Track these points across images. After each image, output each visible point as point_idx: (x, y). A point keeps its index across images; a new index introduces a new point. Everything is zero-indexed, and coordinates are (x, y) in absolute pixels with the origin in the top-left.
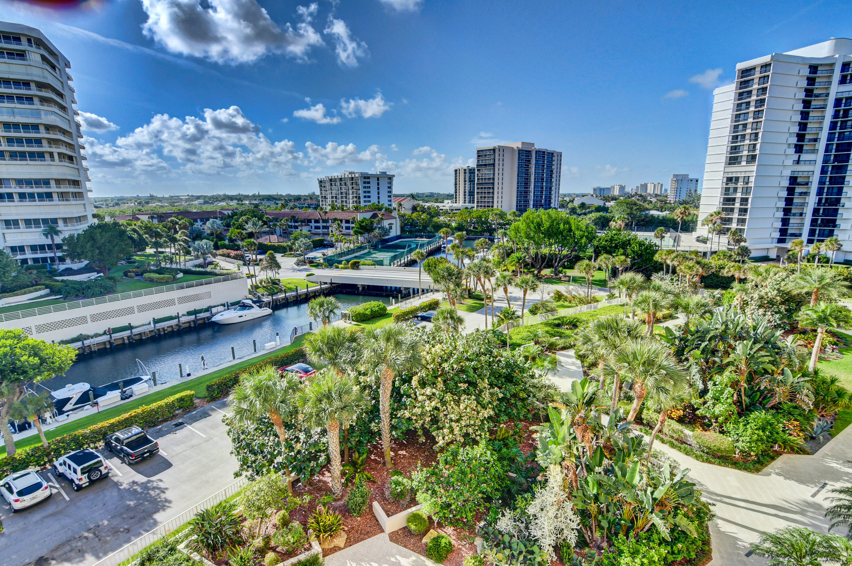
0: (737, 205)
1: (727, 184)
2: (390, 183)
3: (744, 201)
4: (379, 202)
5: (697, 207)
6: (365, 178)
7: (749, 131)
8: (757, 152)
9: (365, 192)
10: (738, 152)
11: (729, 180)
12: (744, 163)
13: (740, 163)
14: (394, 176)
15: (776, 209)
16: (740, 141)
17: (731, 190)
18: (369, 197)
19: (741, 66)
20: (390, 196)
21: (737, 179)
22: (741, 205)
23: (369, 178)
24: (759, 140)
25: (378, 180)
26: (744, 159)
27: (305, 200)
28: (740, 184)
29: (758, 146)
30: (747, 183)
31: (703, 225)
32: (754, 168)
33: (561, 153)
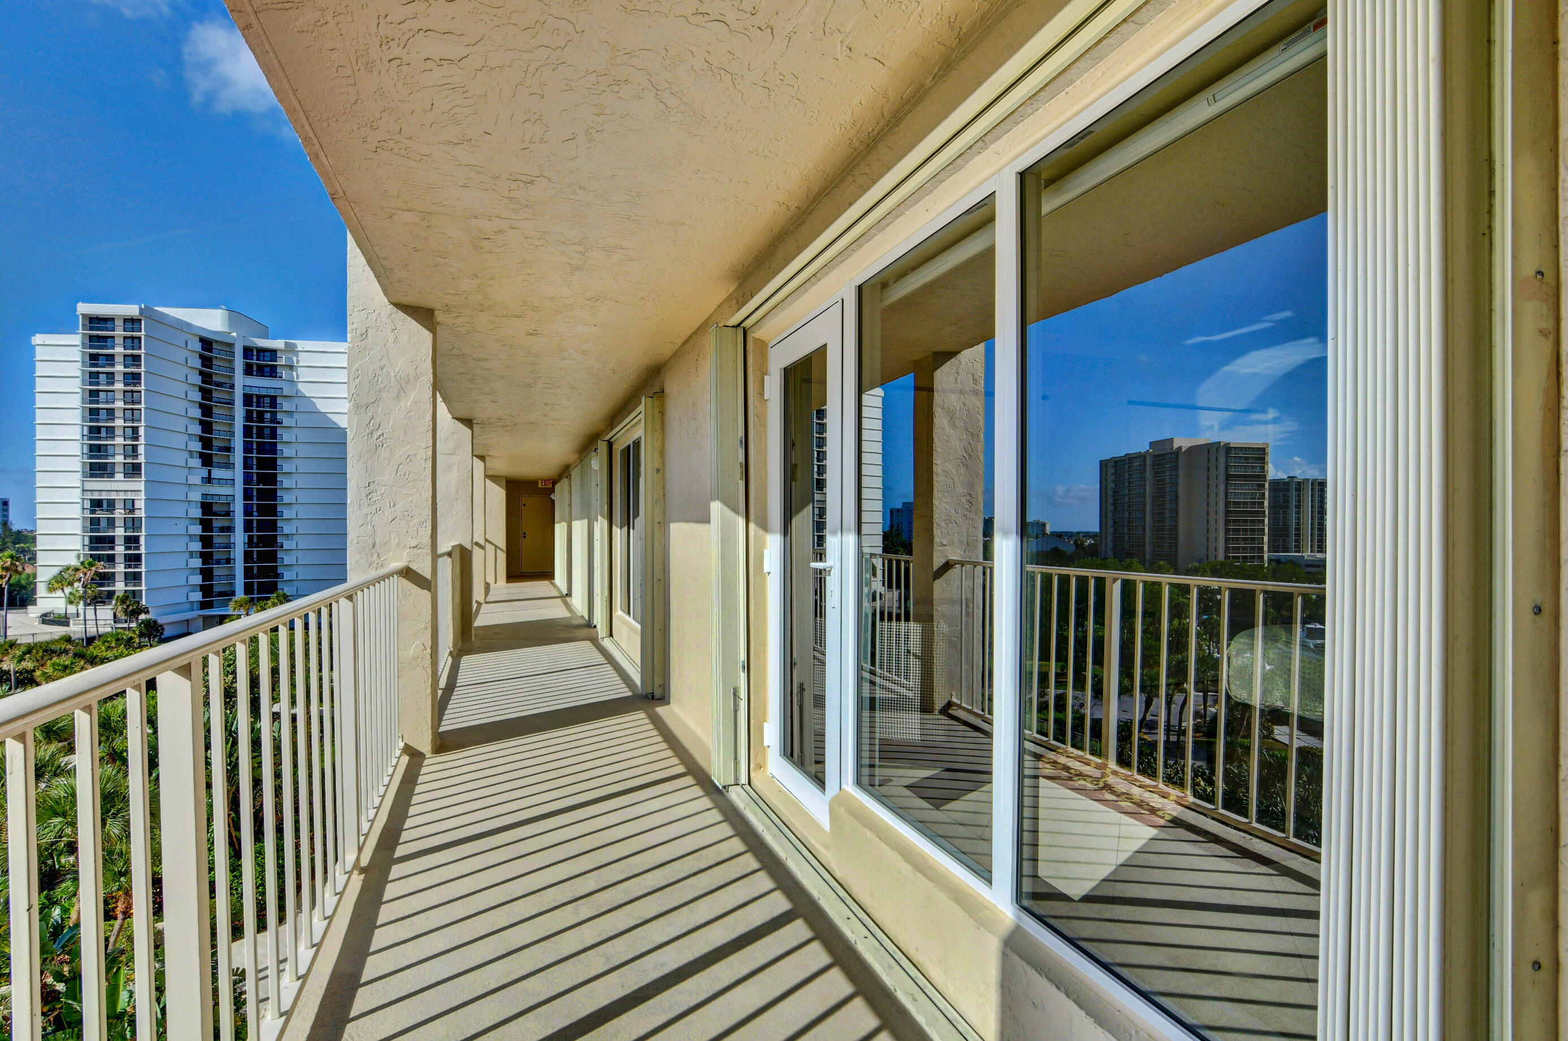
0: (120, 550)
1: (93, 512)
3: (132, 541)
5: (33, 559)
7: (119, 422)
8: (141, 459)
10: (106, 457)
11: (96, 504)
12: (119, 476)
13: (112, 475)
15: (187, 555)
16: (107, 438)
17: (104, 524)
19: (84, 308)
21: (111, 504)
22: (127, 548)
24: (142, 440)
26: (119, 468)
28: (119, 514)
29: (141, 450)
30: (132, 510)
31: (51, 589)
32: (141, 486)
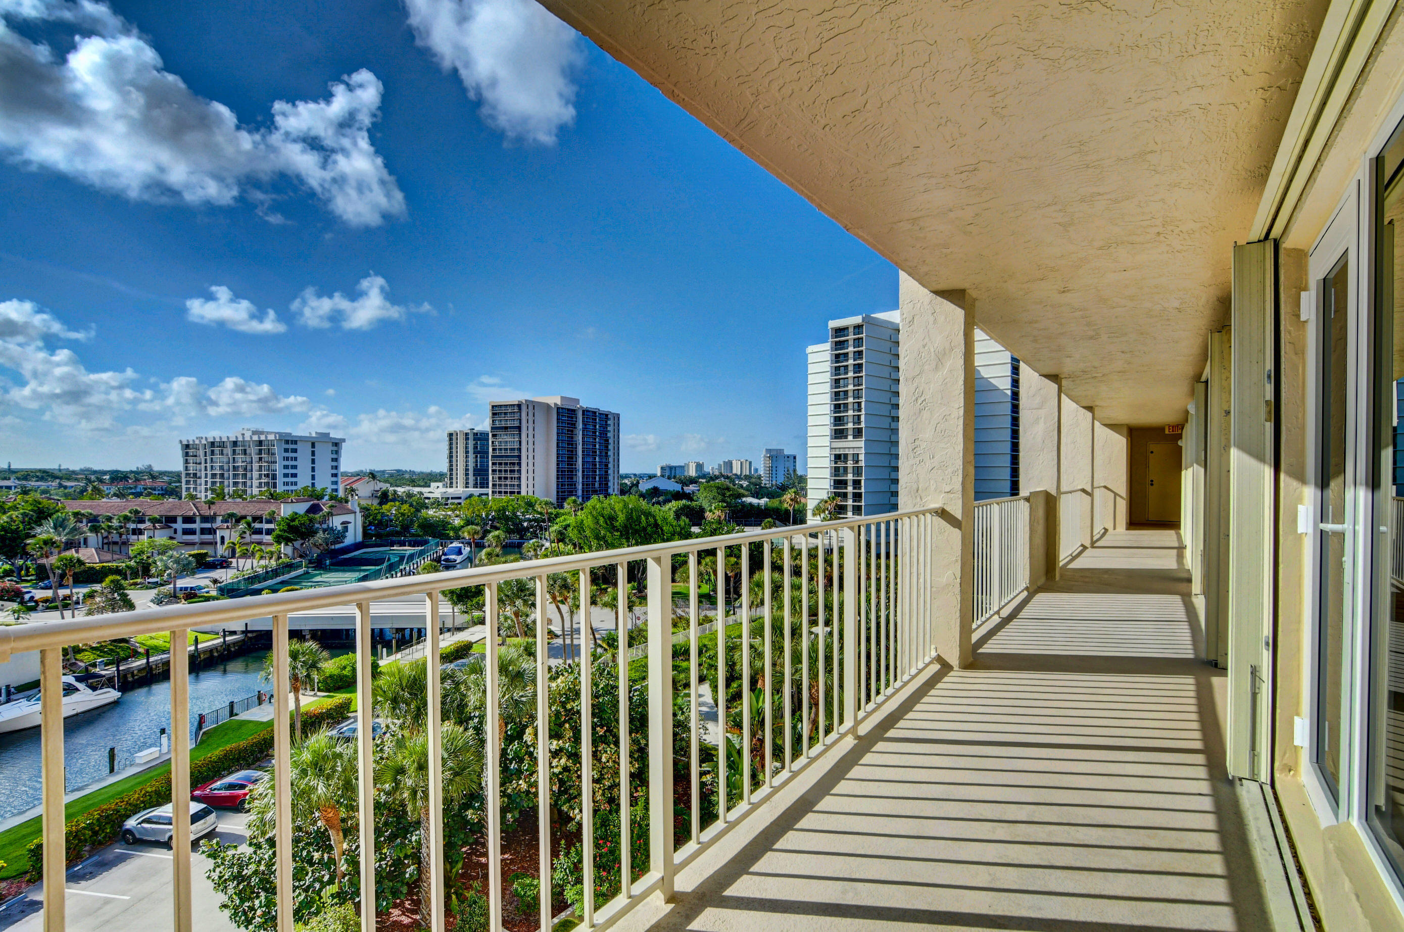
0: (850, 489)
1: (836, 463)
2: (337, 452)
3: (856, 483)
4: (313, 484)
5: (805, 496)
6: (287, 442)
7: (851, 400)
8: (863, 425)
9: (286, 467)
10: (843, 425)
11: (838, 457)
12: (850, 438)
13: (846, 437)
14: (344, 440)
15: (890, 494)
16: (844, 412)
17: (841, 471)
18: (294, 475)
19: (834, 324)
20: (335, 475)
21: (846, 456)
22: (854, 488)
23: (295, 442)
24: (863, 412)
25: (313, 445)
26: (850, 432)
27: (137, 480)
28: (850, 464)
29: (863, 418)
30: (857, 462)
31: (814, 515)
32: (862, 444)
33: (618, 415)
